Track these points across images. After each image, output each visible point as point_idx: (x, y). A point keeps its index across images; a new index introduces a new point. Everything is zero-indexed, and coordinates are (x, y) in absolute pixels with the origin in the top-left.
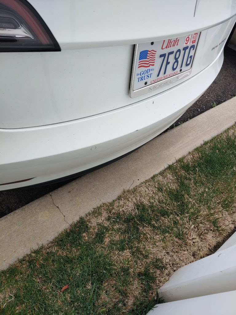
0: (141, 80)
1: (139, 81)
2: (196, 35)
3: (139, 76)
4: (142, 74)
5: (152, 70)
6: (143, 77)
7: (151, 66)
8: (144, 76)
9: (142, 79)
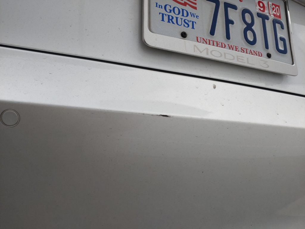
0: (169, 22)
1: (163, 20)
2: (277, 7)
3: (163, 11)
4: (170, 11)
5: (193, 15)
6: (173, 18)
7: (187, 5)
8: (177, 18)
9: (170, 20)
